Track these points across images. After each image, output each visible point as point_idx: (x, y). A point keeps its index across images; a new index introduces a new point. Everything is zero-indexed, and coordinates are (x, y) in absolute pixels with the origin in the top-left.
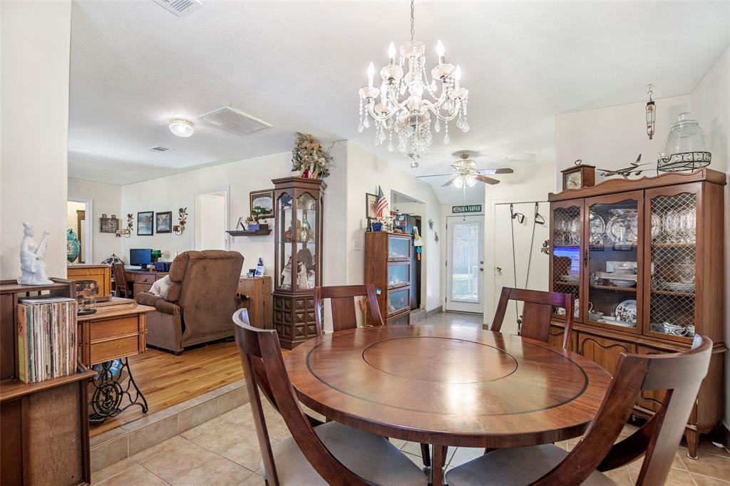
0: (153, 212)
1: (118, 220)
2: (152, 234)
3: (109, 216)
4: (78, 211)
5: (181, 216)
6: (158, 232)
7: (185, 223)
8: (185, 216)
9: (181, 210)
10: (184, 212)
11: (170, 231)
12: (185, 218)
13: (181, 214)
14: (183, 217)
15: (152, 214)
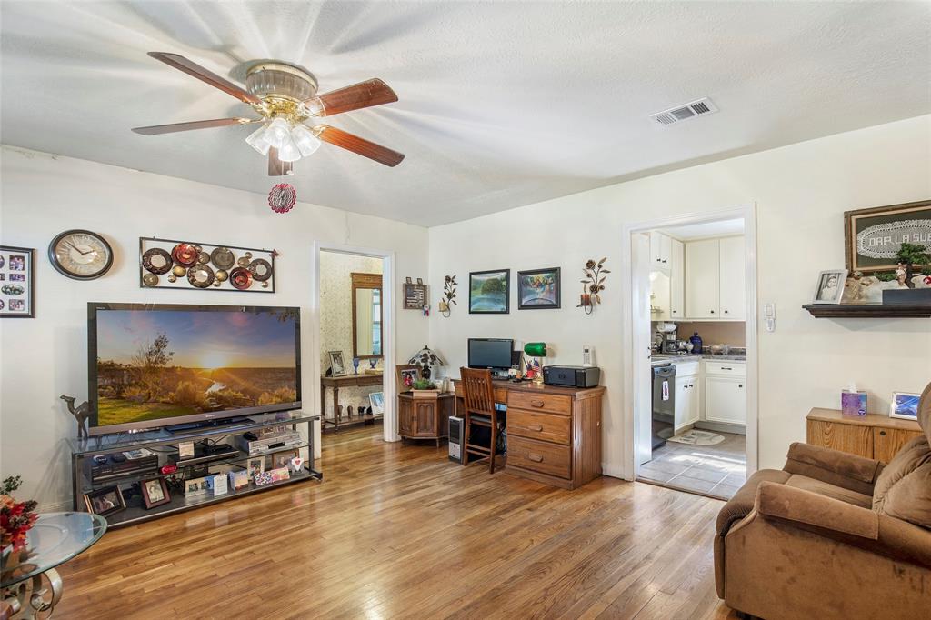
0: (508, 271)
1: (425, 287)
2: (507, 312)
3: (414, 282)
4: (353, 274)
5: (589, 276)
6: (522, 307)
7: (602, 288)
8: (601, 275)
9: (590, 264)
10: (596, 268)
11: (556, 306)
12: (602, 280)
13: (590, 271)
14: (595, 278)
15: (505, 273)
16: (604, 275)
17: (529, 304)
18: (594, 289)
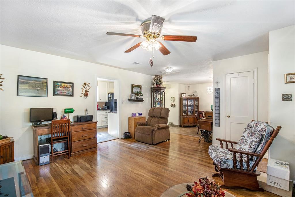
6: (55, 95)
7: (89, 91)
8: (88, 88)
9: (85, 84)
10: (87, 85)
11: (72, 95)
12: (89, 89)
13: (84, 86)
14: (86, 88)
15: (46, 80)
16: (89, 88)
17: (59, 94)
18: (86, 91)
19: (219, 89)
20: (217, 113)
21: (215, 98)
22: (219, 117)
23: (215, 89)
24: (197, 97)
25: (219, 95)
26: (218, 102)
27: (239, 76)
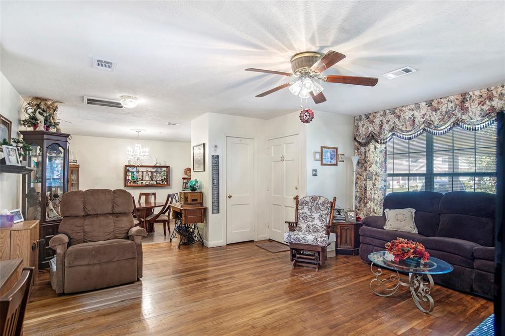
19: (218, 156)
20: (215, 193)
21: (213, 170)
22: (218, 198)
23: (213, 156)
24: (75, 164)
25: (218, 166)
26: (217, 176)
27: (240, 142)
